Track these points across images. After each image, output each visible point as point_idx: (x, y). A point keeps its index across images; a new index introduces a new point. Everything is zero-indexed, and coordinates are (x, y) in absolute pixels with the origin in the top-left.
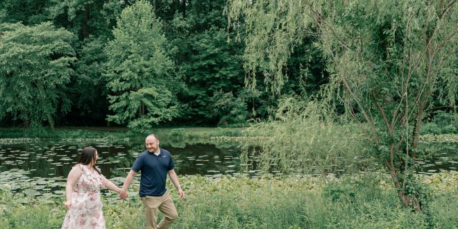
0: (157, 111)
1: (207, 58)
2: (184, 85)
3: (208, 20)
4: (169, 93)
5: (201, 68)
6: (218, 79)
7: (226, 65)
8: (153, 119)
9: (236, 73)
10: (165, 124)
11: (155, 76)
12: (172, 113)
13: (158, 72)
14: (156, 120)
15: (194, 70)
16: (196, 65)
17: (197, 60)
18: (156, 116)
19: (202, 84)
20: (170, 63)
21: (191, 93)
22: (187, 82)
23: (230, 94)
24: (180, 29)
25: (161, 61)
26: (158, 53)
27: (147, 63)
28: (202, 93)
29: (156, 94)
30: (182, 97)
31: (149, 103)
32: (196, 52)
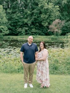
0: (4, 32)
1: (15, 20)
2: (10, 26)
3: (15, 11)
4: (7, 28)
6: (18, 25)
7: (20, 22)
8: (3, 34)
9: (22, 24)
10: (6, 35)
11: (3, 23)
12: (8, 32)
13: (4, 22)
14: (4, 34)
15: (12, 22)
16: (13, 21)
17: (13, 20)
18: (4, 33)
19: (14, 26)
20: (7, 21)
21: (12, 28)
22: (10, 25)
23: (21, 28)
24: (9, 13)
25: (5, 20)
26: (5, 18)
27: (1, 20)
28: (14, 28)
29: (4, 28)
30: (9, 29)
31: (2, 30)
32: (12, 18)
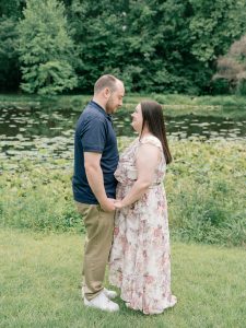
0: (61, 81)
1: (97, 40)
2: (80, 61)
3: (100, 7)
4: (70, 67)
5: (95, 47)
6: (107, 57)
7: (114, 46)
8: (58, 88)
9: (122, 53)
10: (67, 92)
11: (58, 52)
12: (73, 82)
13: (62, 49)
14: (61, 88)
15: (88, 49)
16: (90, 45)
17: (91, 41)
18: (60, 85)
19: (94, 61)
20: (70, 43)
21: (87, 68)
22: (83, 59)
23: (118, 69)
24: (78, 14)
25: (64, 40)
26: (63, 33)
27: (53, 41)
28: (95, 68)
29: (60, 68)
30: (79, 71)
31: (54, 74)
32: (90, 34)
